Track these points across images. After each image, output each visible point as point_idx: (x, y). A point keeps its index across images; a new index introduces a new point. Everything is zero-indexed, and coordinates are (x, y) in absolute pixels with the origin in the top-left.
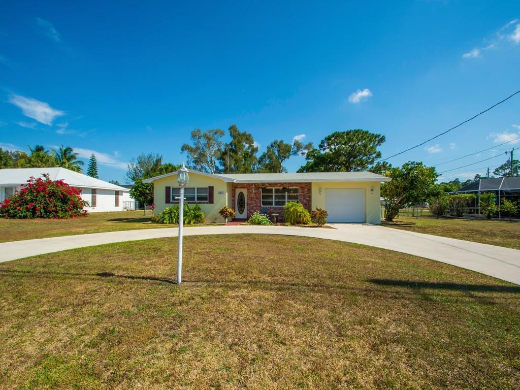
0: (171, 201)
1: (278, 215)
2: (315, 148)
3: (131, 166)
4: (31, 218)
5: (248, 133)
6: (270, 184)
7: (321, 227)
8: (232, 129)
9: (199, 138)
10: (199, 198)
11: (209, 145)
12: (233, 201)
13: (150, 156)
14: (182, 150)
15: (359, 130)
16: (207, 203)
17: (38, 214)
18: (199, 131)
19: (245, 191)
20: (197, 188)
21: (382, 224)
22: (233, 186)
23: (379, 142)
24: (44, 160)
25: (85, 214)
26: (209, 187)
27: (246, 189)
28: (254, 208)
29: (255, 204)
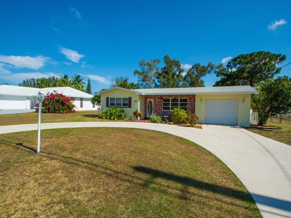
0: (109, 106)
1: (168, 116)
2: (225, 68)
3: (111, 84)
4: (48, 113)
5: (176, 60)
6: (168, 96)
7: (193, 126)
8: (166, 58)
9: (144, 66)
10: (124, 104)
11: (150, 70)
12: (145, 106)
13: (122, 78)
14: (135, 73)
15: (261, 52)
16: (127, 107)
17: (51, 111)
18: (144, 61)
19: (152, 100)
20: (123, 98)
21: (250, 127)
22: (145, 97)
23: (280, 61)
24: (66, 82)
25: (74, 112)
26: (129, 98)
27: (153, 99)
28: (158, 111)
29: (158, 109)
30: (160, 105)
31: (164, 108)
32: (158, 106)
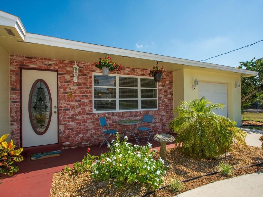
12: (13, 101)
19: (51, 78)
22: (12, 61)
27: (56, 73)
28: (78, 117)
29: (80, 109)
30: (85, 95)
31: (99, 106)
32: (78, 98)
